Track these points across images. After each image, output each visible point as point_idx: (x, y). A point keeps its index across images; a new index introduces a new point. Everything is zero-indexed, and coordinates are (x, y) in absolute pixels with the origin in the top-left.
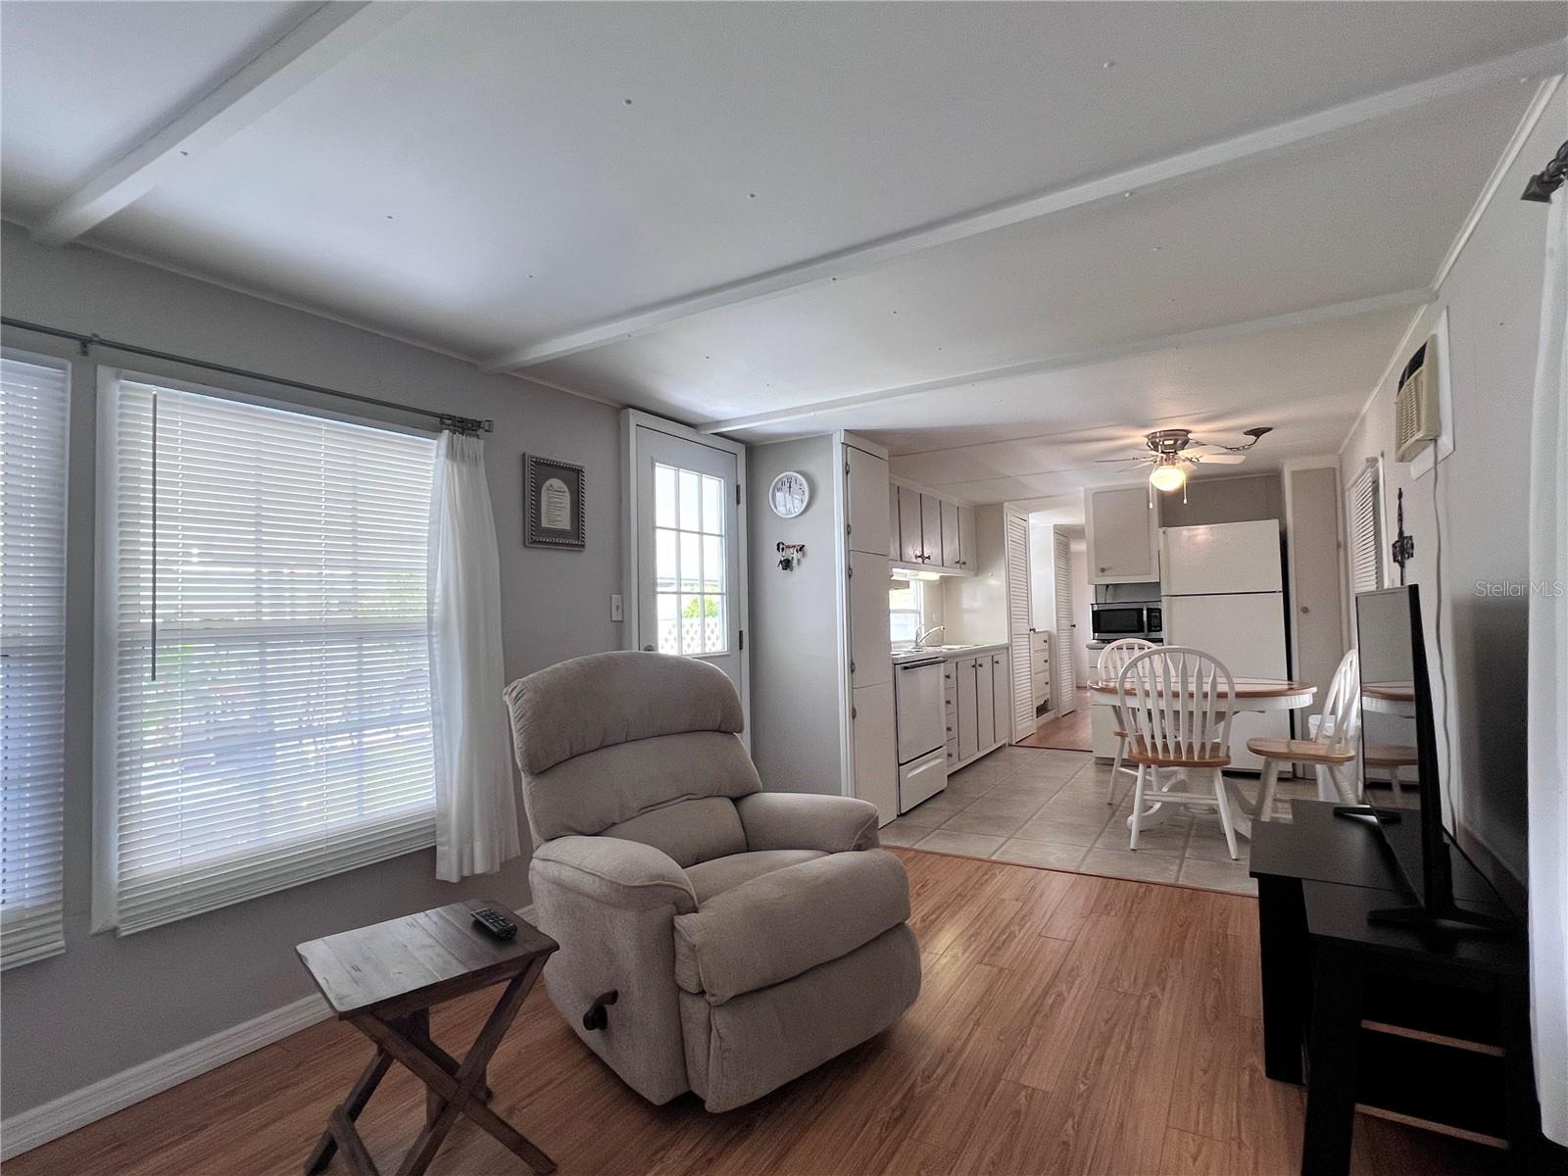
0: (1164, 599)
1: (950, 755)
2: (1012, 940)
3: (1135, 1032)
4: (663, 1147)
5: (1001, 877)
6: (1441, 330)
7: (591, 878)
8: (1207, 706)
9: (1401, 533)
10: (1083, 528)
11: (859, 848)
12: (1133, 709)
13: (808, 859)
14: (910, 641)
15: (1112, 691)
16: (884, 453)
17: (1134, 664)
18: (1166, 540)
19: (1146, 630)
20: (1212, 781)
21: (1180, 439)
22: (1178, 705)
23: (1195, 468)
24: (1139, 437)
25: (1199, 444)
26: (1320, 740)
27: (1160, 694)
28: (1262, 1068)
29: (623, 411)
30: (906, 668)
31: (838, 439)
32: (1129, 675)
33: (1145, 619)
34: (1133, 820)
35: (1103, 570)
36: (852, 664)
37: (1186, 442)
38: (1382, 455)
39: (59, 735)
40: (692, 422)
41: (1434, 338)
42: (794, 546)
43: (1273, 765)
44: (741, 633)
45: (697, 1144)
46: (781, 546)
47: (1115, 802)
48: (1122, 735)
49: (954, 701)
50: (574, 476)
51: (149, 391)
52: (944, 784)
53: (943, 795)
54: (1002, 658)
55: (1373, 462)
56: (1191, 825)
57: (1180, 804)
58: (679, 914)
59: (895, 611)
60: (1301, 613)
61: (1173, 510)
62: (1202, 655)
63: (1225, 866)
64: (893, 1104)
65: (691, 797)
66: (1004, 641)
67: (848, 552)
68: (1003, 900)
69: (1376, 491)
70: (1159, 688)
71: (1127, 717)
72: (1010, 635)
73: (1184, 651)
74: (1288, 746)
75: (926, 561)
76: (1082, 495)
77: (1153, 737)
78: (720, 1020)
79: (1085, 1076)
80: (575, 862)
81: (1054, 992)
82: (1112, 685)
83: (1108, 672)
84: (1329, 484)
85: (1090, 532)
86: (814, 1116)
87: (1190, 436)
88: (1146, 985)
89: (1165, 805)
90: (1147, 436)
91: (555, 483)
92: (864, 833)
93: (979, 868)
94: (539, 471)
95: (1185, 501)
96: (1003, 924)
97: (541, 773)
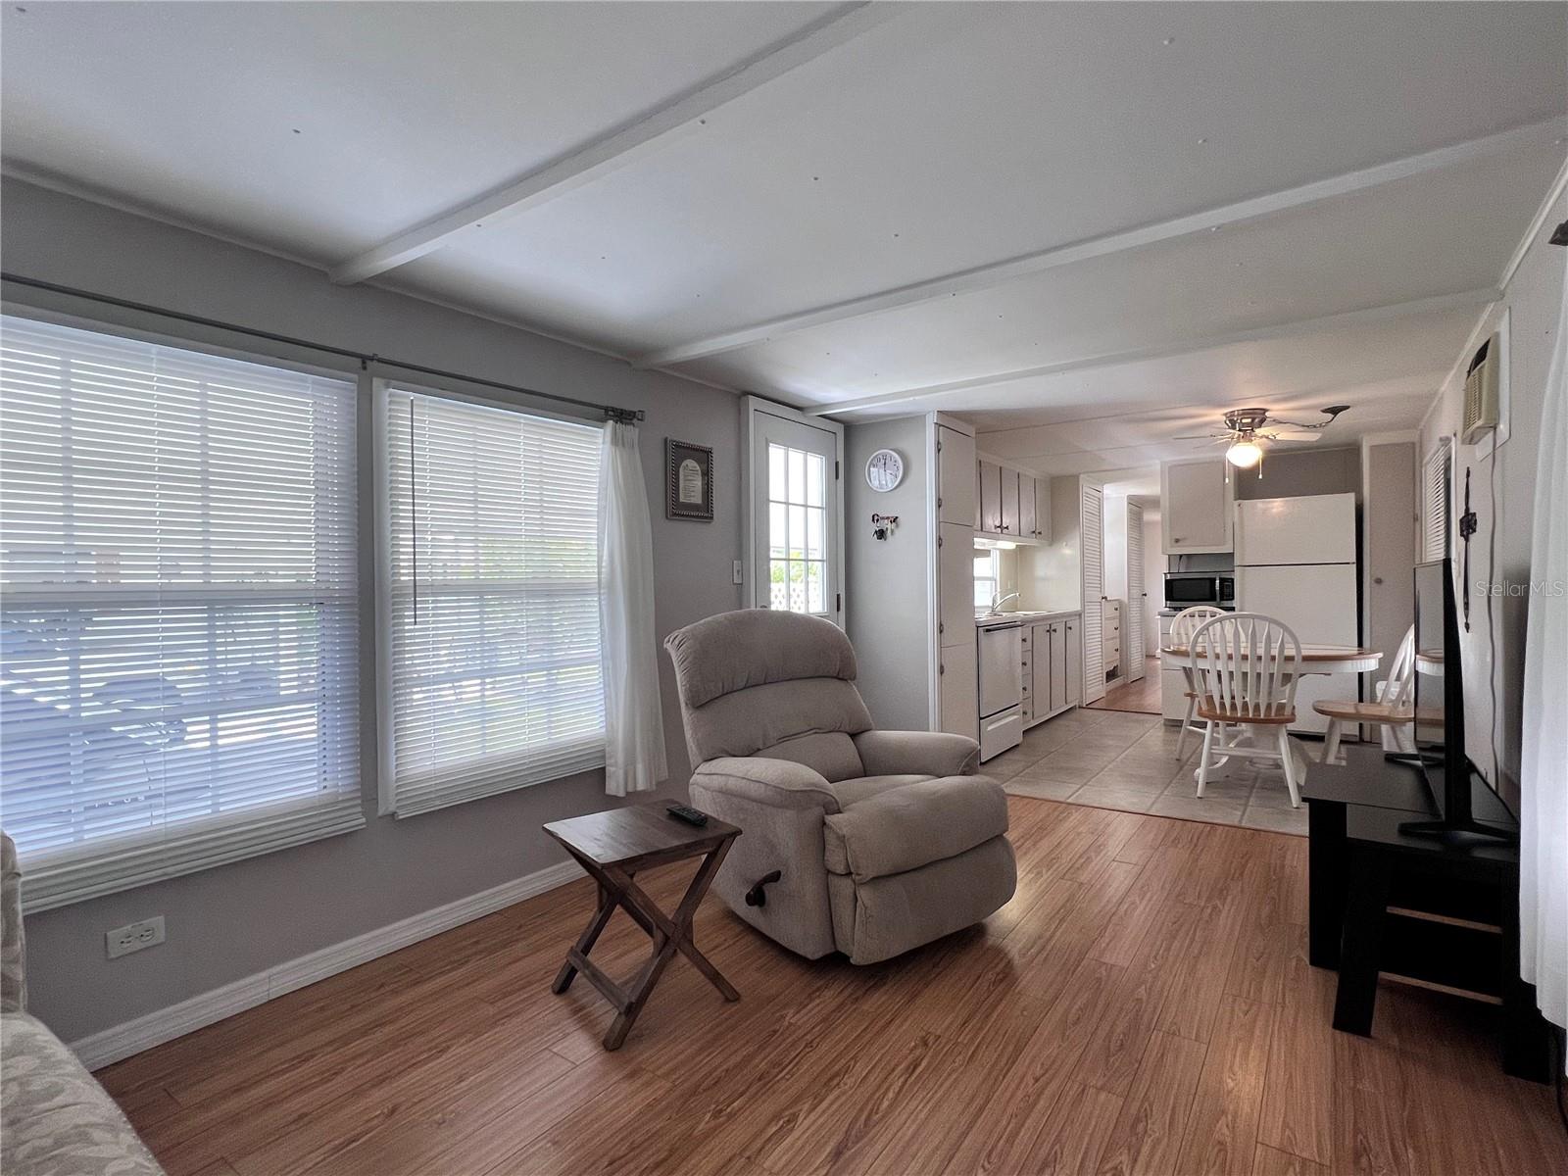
0: (1236, 568)
1: (1025, 713)
2: (1090, 863)
3: (1198, 931)
4: (818, 989)
5: (1076, 816)
6: (1503, 328)
7: (757, 784)
8: (1275, 668)
9: (1467, 509)
10: (1159, 497)
11: (964, 774)
12: (1203, 671)
13: (923, 781)
14: (988, 607)
15: (1185, 654)
16: (971, 431)
17: (1206, 628)
18: (1241, 513)
19: (1218, 599)
20: (1278, 738)
21: (1258, 417)
22: (1247, 667)
23: (1271, 443)
24: (1218, 415)
25: (1277, 422)
26: (1384, 704)
27: (1230, 657)
28: (1307, 960)
29: (743, 398)
30: (988, 630)
31: (931, 420)
32: (1200, 640)
33: (1217, 588)
34: (1200, 773)
35: (1177, 541)
36: (941, 625)
37: (1263, 421)
38: (1455, 435)
39: (355, 664)
40: (799, 405)
41: (1497, 335)
42: (888, 518)
43: (1337, 725)
44: (838, 596)
45: (846, 987)
46: (876, 518)
47: (1184, 757)
48: (1192, 696)
49: (1029, 663)
50: (704, 456)
51: (408, 397)
52: (1019, 739)
53: (1019, 748)
54: (1074, 623)
55: (1446, 441)
56: (1256, 779)
57: (1245, 758)
58: (827, 814)
59: (980, 579)
60: (1375, 585)
61: (1248, 484)
62: (1272, 621)
63: (1286, 813)
64: (998, 970)
65: (818, 731)
66: (1077, 607)
67: (939, 523)
68: (1079, 834)
69: (1447, 470)
70: (1229, 652)
71: (1197, 677)
72: (1083, 605)
73: (1253, 617)
74: (1356, 708)
75: (1005, 531)
76: (1159, 467)
77: (1222, 697)
78: (864, 894)
79: (1155, 957)
80: (740, 775)
81: (1128, 900)
82: (1183, 648)
83: (1180, 638)
84: (1407, 458)
85: (1165, 503)
86: (933, 976)
87: (1267, 414)
88: (1209, 899)
89: (1232, 758)
90: (1226, 414)
91: (690, 463)
92: (970, 762)
93: (1056, 808)
94: (678, 452)
95: (1260, 477)
96: (1081, 851)
97: (701, 706)
